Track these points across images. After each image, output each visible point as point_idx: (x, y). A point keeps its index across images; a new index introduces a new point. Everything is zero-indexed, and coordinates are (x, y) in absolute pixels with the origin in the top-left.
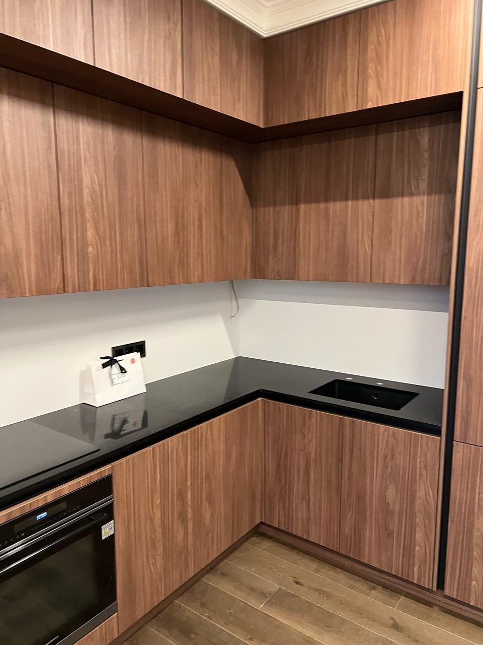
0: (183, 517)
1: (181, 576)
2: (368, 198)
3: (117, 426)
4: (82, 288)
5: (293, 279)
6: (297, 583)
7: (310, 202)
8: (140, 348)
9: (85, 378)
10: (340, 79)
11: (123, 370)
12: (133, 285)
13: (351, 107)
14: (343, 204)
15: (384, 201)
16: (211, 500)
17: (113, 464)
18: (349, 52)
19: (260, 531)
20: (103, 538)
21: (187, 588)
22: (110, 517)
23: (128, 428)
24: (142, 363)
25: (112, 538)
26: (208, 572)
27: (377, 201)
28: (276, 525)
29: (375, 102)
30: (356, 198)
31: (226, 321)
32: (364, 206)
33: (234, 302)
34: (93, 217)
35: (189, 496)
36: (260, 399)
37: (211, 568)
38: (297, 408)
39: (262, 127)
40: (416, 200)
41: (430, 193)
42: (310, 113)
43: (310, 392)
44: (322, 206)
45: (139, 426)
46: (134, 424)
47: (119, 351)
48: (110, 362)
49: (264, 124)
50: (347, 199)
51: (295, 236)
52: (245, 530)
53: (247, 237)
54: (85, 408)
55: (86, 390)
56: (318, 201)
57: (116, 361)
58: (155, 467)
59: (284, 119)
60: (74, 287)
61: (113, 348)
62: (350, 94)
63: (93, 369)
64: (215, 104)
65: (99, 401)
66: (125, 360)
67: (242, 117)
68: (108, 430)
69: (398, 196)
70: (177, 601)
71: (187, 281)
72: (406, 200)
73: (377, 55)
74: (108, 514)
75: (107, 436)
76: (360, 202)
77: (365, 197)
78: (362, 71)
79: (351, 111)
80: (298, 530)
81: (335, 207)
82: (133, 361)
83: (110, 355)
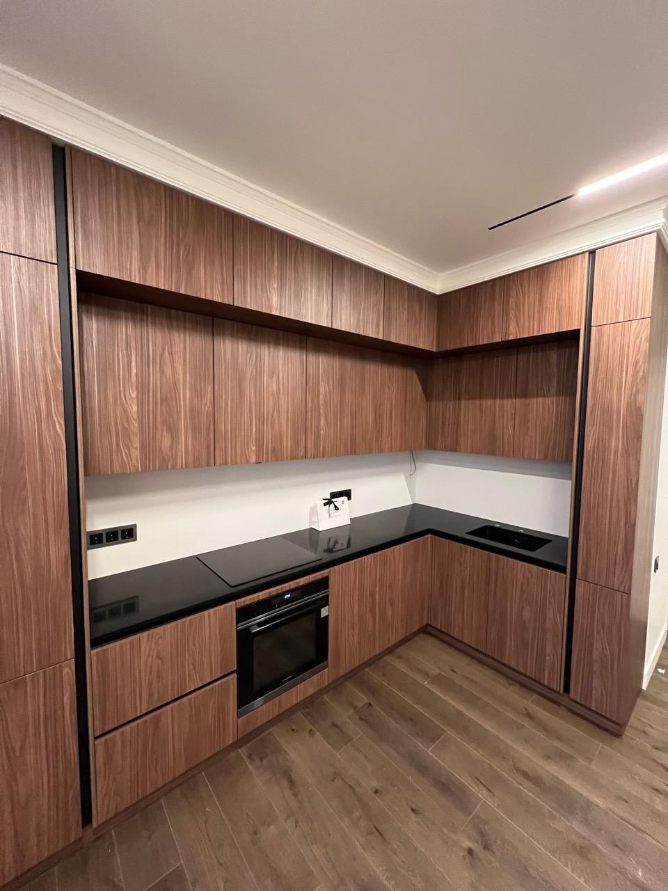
0: (373, 611)
1: (370, 652)
2: (511, 398)
3: (331, 545)
4: (316, 456)
5: (456, 451)
6: (454, 671)
7: (469, 399)
8: (347, 494)
9: (313, 511)
10: (490, 320)
11: (336, 508)
12: (346, 453)
13: (497, 339)
14: (493, 401)
15: (523, 400)
16: (392, 604)
17: (330, 569)
18: (496, 303)
19: (427, 630)
20: (322, 616)
21: (374, 661)
22: (327, 604)
23: (338, 547)
24: (349, 504)
25: (327, 617)
26: (389, 653)
27: (517, 400)
28: (438, 627)
29: (515, 334)
30: (502, 397)
31: (406, 477)
32: (508, 403)
33: (413, 466)
34: (325, 413)
35: (377, 597)
36: (429, 535)
37: (391, 650)
38: (456, 544)
39: (435, 350)
40: (548, 400)
41: (558, 395)
42: (469, 342)
43: (467, 533)
44: (477, 402)
45: (345, 546)
46: (342, 544)
47: (335, 495)
48: (329, 502)
49: (436, 349)
50: (495, 398)
51: (457, 422)
52: (416, 628)
53: (423, 421)
54: (312, 531)
55: (314, 519)
56: (474, 398)
57: (333, 502)
58: (356, 575)
59: (451, 346)
60: (311, 454)
61: (331, 493)
62: (497, 330)
63: (318, 507)
64: (403, 341)
65: (322, 526)
66: (338, 501)
67: (421, 346)
68: (326, 548)
69: (533, 397)
70: (367, 670)
71: (381, 451)
72: (540, 400)
73: (516, 305)
74: (325, 601)
75: (324, 551)
76: (505, 401)
77: (510, 397)
78: (506, 314)
79: (498, 341)
80: (455, 633)
81: (486, 403)
82: (343, 502)
83: (329, 498)
